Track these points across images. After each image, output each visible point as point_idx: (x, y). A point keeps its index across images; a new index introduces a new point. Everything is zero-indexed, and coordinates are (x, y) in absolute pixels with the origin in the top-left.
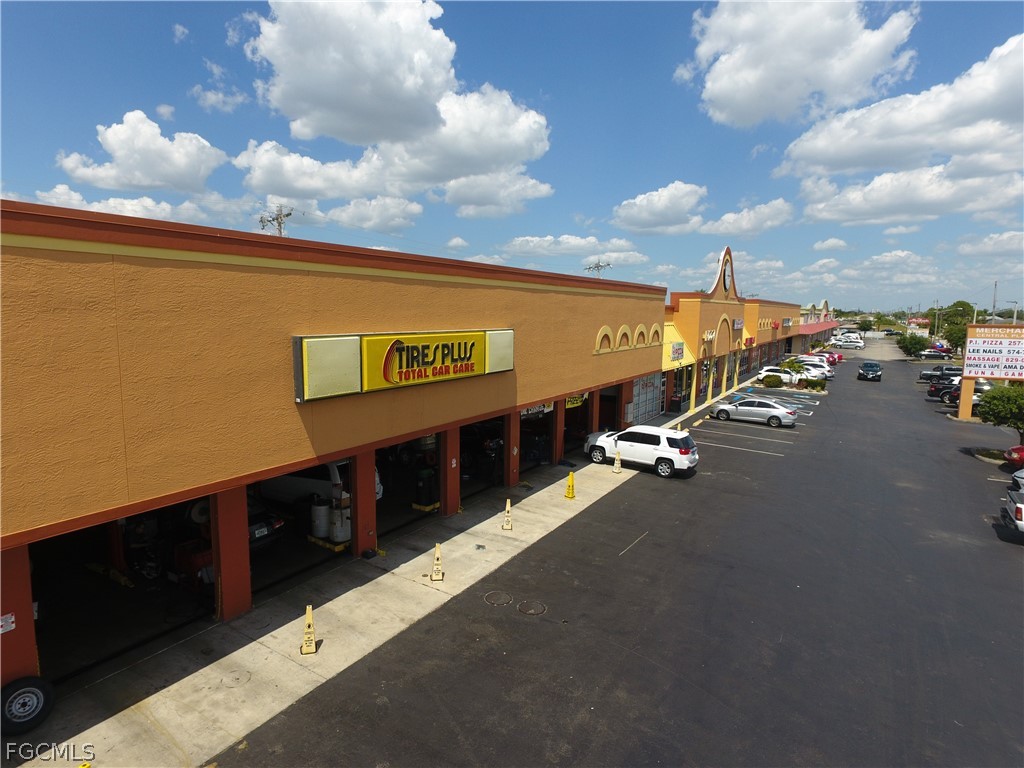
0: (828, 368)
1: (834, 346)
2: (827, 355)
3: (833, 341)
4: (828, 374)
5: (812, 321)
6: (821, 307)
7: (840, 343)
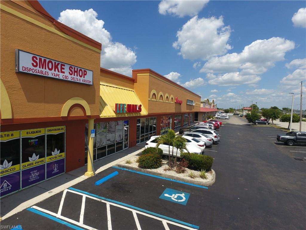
0: (215, 134)
1: (217, 118)
2: (214, 123)
3: (217, 116)
4: (215, 139)
5: (207, 107)
6: (211, 102)
7: (219, 117)
